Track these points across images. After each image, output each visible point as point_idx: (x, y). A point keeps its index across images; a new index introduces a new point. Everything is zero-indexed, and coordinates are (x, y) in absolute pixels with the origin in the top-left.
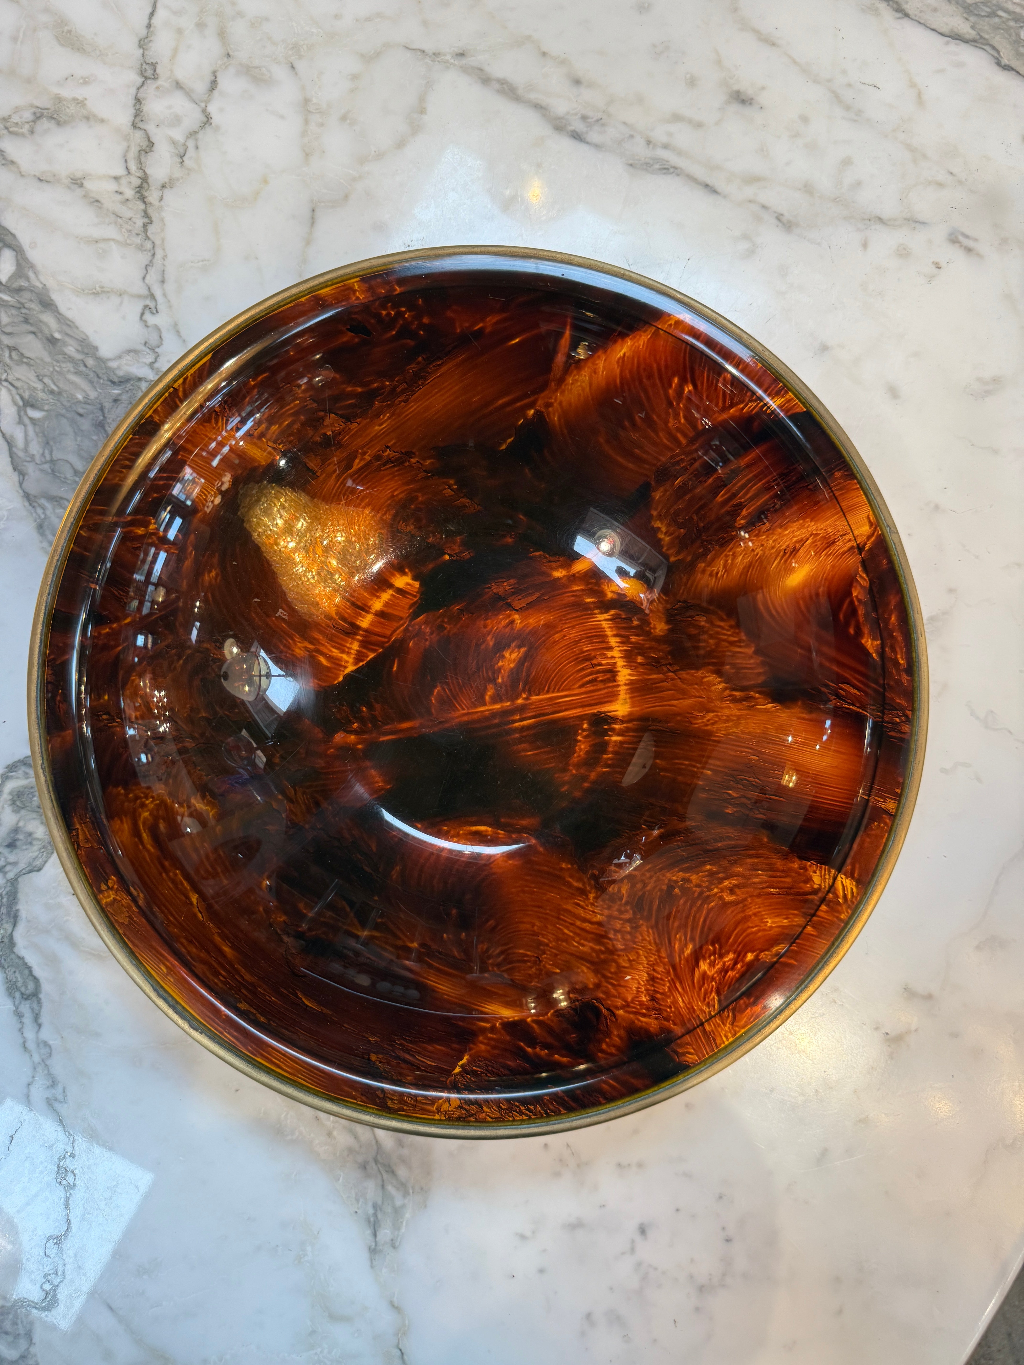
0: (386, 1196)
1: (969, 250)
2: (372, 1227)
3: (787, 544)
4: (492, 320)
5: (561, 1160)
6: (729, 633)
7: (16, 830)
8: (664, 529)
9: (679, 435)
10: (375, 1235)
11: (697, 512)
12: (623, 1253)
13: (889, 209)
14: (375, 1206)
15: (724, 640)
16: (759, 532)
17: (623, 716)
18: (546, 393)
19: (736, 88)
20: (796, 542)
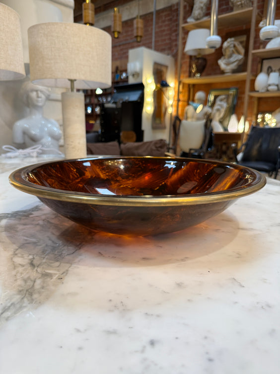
0: (21, 302)
5: (116, 307)
14: (13, 304)
18: (167, 179)
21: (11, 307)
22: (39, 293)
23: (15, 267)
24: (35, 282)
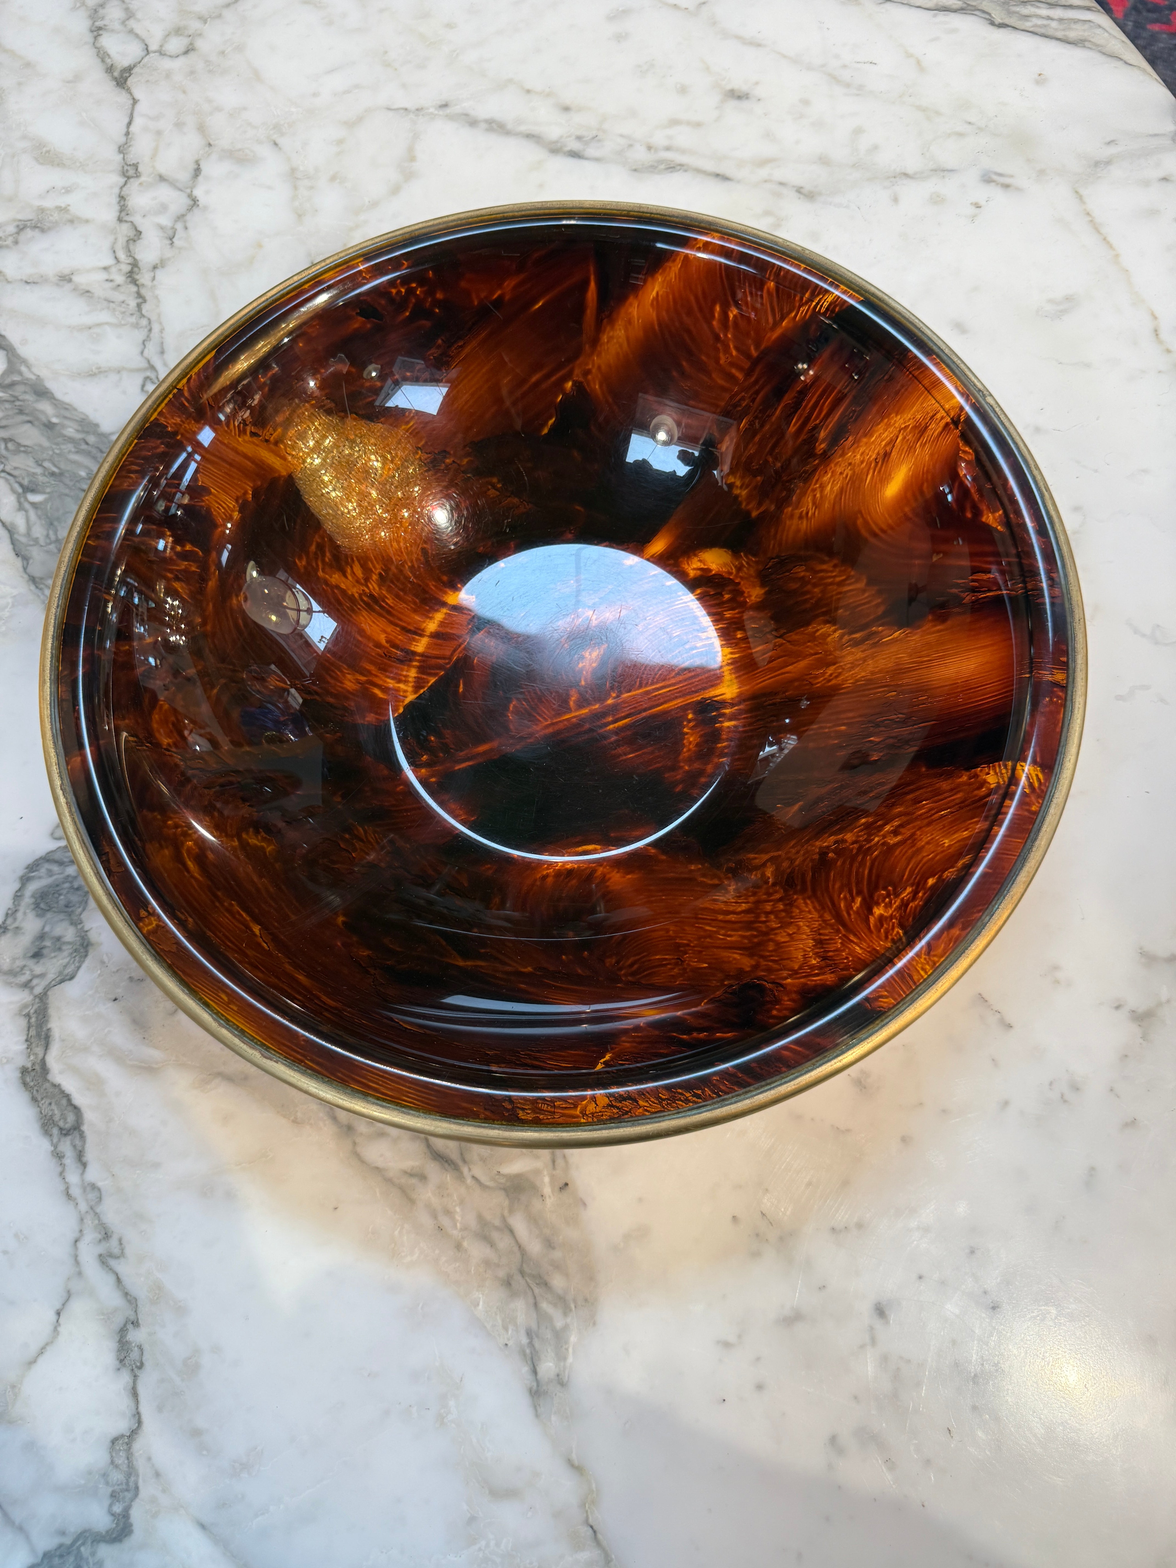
0: (542, 1317)
1: (1006, 186)
2: (529, 1362)
3: (876, 451)
4: (509, 284)
5: (757, 1235)
6: (834, 574)
7: (42, 936)
8: (738, 483)
9: (734, 371)
10: (535, 1372)
11: (771, 453)
12: (862, 1347)
13: (912, 164)
14: (529, 1333)
15: (831, 584)
16: (843, 452)
17: (732, 699)
18: (581, 359)
19: (729, 87)
20: (885, 445)
21: (537, 1345)
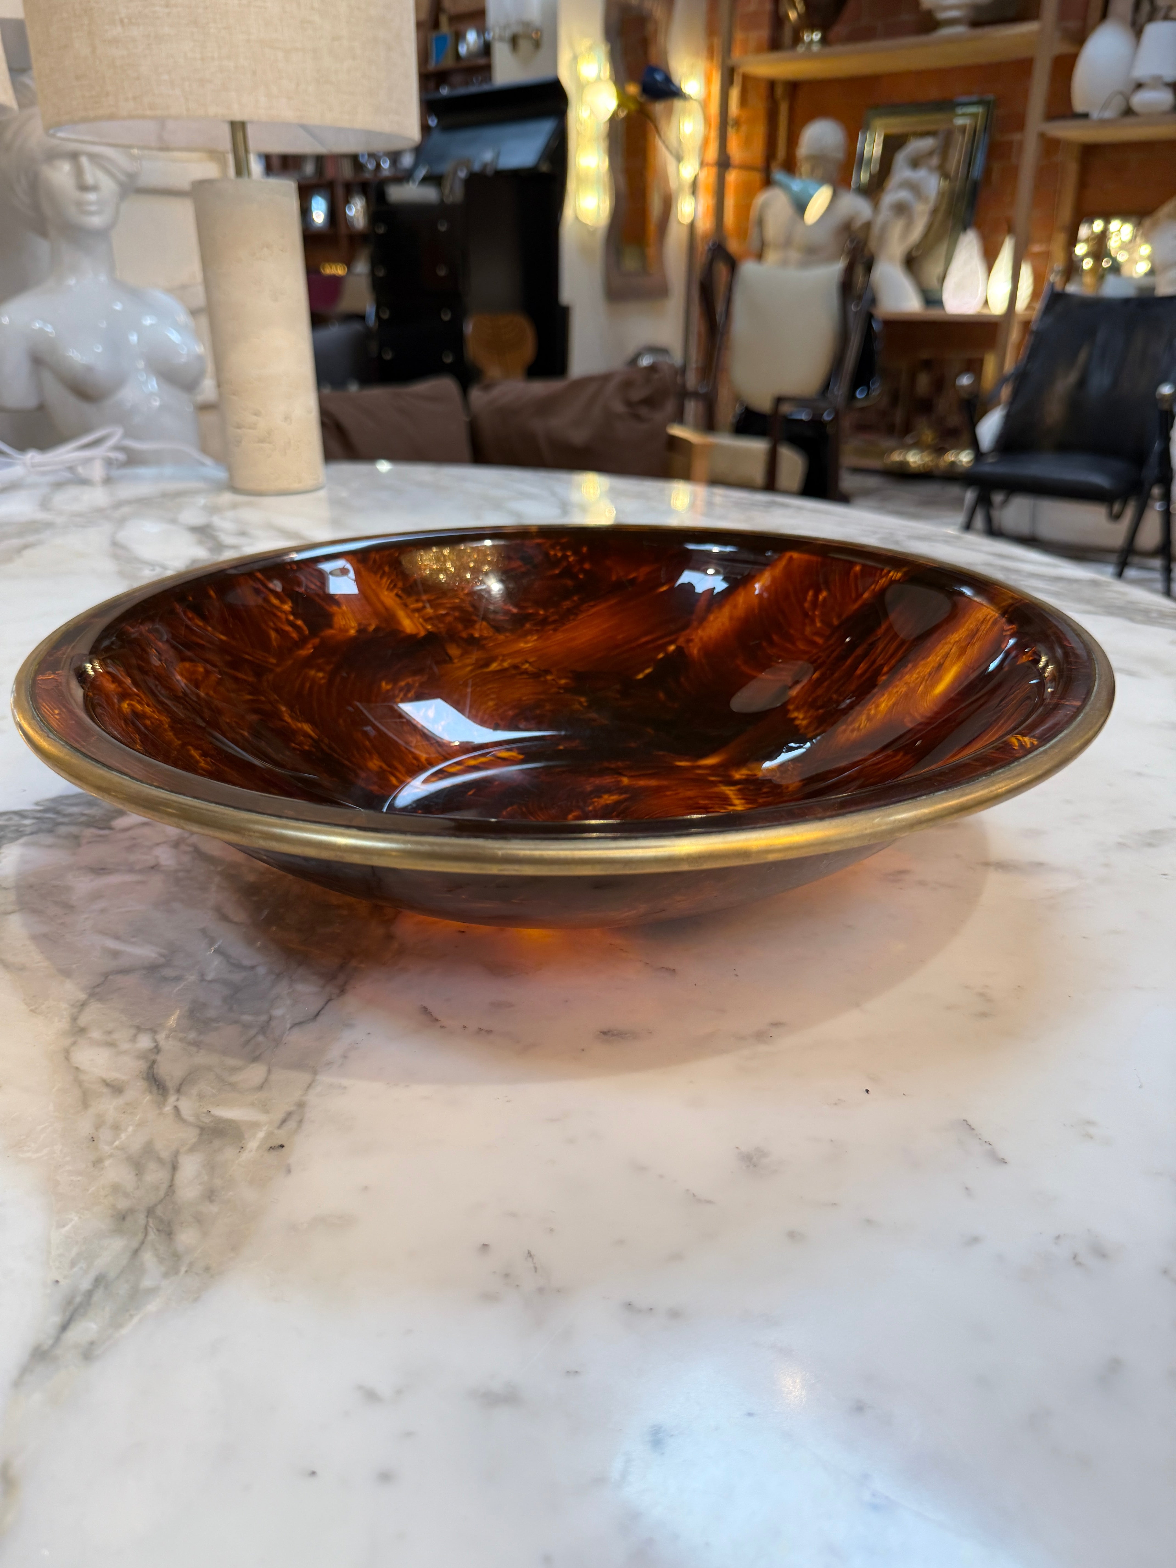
0: (132, 1268)
2: (68, 1314)
3: (931, 667)
4: (645, 570)
5: (507, 1276)
9: (816, 638)
10: (64, 1327)
14: (100, 1281)
16: (902, 676)
18: (688, 632)
20: (939, 660)
21: (96, 1298)
22: (199, 1220)
23: (86, 1099)
24: (174, 1168)
